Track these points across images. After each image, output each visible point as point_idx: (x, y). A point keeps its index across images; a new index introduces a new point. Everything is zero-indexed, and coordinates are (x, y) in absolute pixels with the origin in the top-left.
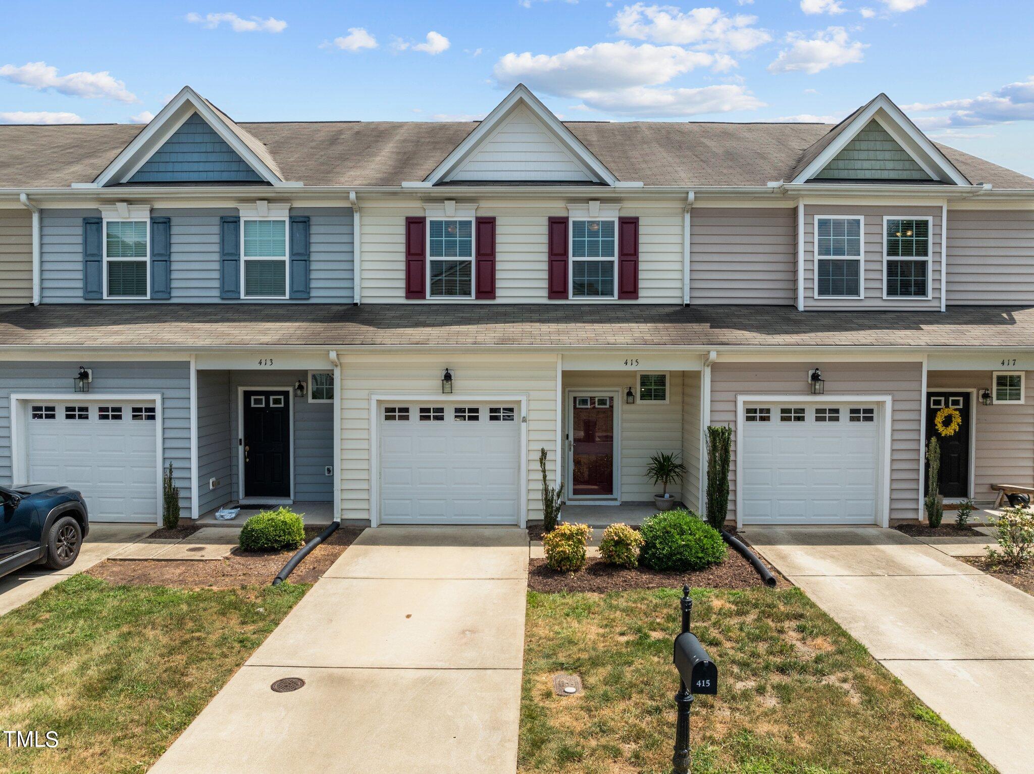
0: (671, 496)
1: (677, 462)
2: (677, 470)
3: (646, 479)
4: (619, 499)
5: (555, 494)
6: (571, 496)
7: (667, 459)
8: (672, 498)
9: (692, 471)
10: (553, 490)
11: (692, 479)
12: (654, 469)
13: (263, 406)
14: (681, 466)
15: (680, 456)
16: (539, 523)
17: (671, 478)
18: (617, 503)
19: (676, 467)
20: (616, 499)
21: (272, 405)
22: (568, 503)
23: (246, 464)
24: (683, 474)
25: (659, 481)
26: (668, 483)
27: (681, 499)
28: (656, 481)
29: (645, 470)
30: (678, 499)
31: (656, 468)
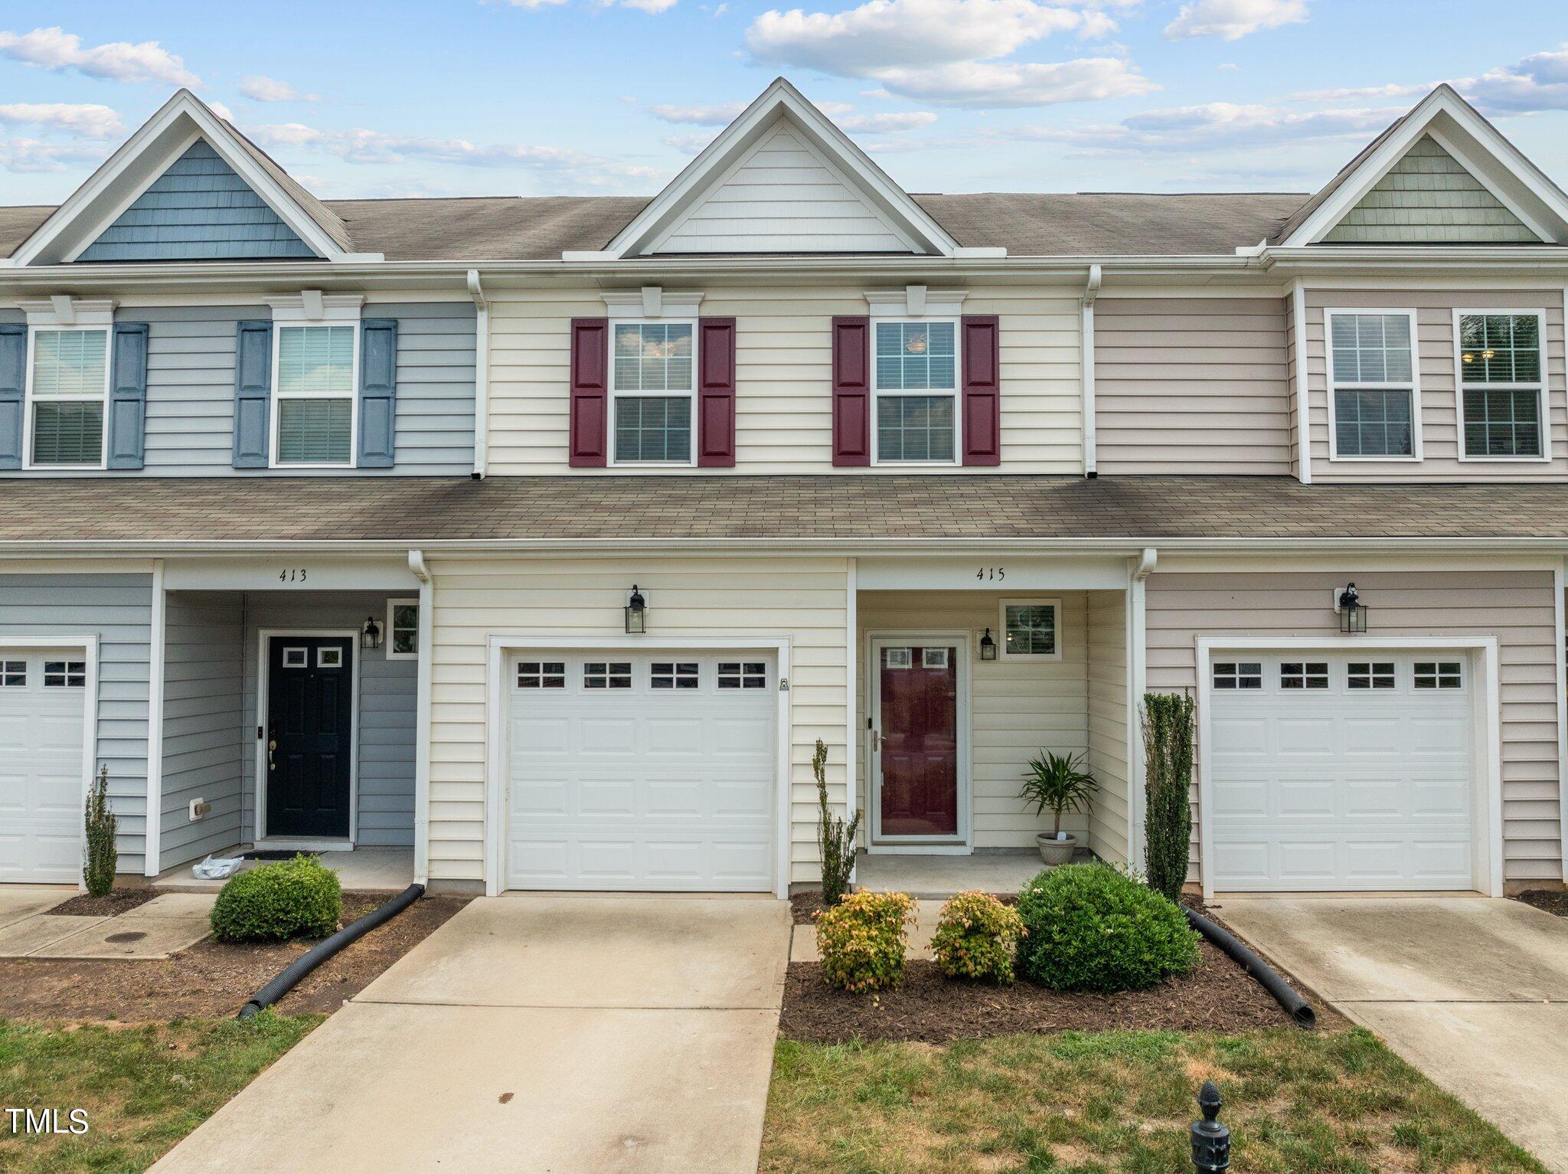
0: (1069, 837)
1: (1081, 770)
2: (1080, 785)
3: (1022, 802)
4: (968, 844)
5: (844, 830)
6: (878, 837)
7: (1060, 765)
8: (1071, 841)
9: (1109, 786)
10: (840, 823)
11: (1111, 804)
12: (1034, 784)
13: (305, 665)
14: (1087, 779)
15: (1085, 759)
16: (814, 889)
17: (1070, 801)
18: (966, 851)
19: (1080, 779)
20: (963, 843)
21: (320, 664)
22: (873, 850)
23: (270, 775)
24: (1092, 793)
25: (1047, 808)
26: (1064, 811)
27: (1088, 843)
28: (1041, 807)
29: (1019, 787)
30: (1082, 841)
31: (1039, 781)
